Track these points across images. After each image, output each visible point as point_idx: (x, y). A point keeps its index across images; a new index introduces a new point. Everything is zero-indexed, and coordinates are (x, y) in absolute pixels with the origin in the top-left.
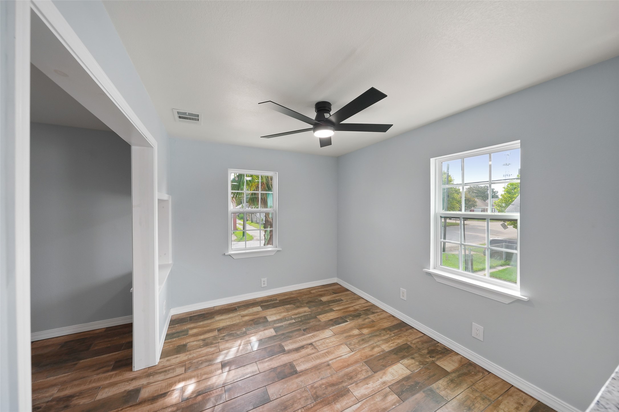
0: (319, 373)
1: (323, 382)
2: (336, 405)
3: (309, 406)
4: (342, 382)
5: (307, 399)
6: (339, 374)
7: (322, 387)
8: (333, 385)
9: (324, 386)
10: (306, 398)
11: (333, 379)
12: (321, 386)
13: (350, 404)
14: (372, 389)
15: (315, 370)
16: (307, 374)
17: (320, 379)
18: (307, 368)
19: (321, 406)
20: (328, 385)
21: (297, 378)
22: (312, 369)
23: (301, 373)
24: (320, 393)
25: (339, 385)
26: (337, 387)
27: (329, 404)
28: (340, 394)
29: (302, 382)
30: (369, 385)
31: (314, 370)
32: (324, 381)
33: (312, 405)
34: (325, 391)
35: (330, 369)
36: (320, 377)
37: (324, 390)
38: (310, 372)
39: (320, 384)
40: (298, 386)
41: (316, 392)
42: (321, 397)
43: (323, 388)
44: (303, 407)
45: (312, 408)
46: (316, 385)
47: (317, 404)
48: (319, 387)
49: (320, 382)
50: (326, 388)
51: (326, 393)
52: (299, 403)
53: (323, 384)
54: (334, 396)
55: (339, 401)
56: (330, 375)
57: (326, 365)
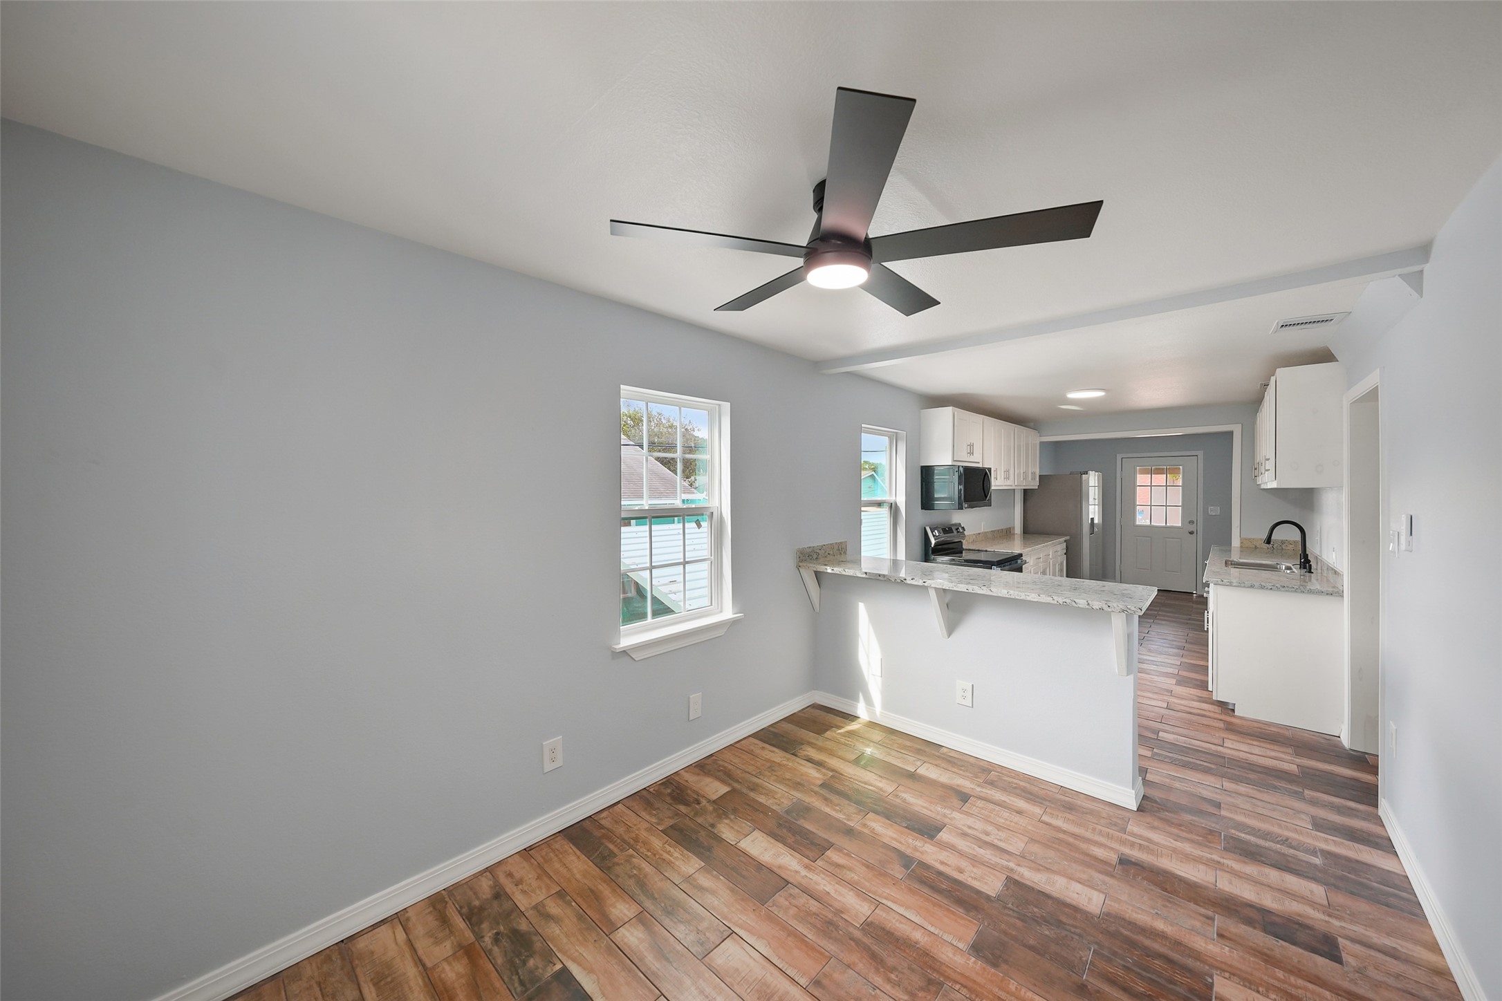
2: (920, 940)
3: (964, 991)
4: (852, 939)
6: (832, 949)
7: (896, 979)
8: (874, 956)
9: (893, 976)
11: (857, 961)
12: (897, 984)
13: (897, 917)
14: (837, 885)
17: (878, 990)
19: (944, 968)
20: (883, 967)
24: (917, 980)
25: (864, 943)
26: (875, 948)
27: (928, 954)
28: (886, 937)
30: (827, 890)
32: (878, 980)
33: (957, 987)
34: (902, 969)
35: (831, 976)
36: (871, 994)
37: (903, 973)
39: (893, 987)
41: (922, 989)
42: (923, 974)
43: (900, 976)
46: (901, 997)
47: (948, 978)
48: (901, 987)
49: (888, 988)
50: (893, 969)
51: (906, 965)
53: (889, 980)
54: (902, 947)
55: (905, 937)
56: (851, 972)
57: (820, 990)
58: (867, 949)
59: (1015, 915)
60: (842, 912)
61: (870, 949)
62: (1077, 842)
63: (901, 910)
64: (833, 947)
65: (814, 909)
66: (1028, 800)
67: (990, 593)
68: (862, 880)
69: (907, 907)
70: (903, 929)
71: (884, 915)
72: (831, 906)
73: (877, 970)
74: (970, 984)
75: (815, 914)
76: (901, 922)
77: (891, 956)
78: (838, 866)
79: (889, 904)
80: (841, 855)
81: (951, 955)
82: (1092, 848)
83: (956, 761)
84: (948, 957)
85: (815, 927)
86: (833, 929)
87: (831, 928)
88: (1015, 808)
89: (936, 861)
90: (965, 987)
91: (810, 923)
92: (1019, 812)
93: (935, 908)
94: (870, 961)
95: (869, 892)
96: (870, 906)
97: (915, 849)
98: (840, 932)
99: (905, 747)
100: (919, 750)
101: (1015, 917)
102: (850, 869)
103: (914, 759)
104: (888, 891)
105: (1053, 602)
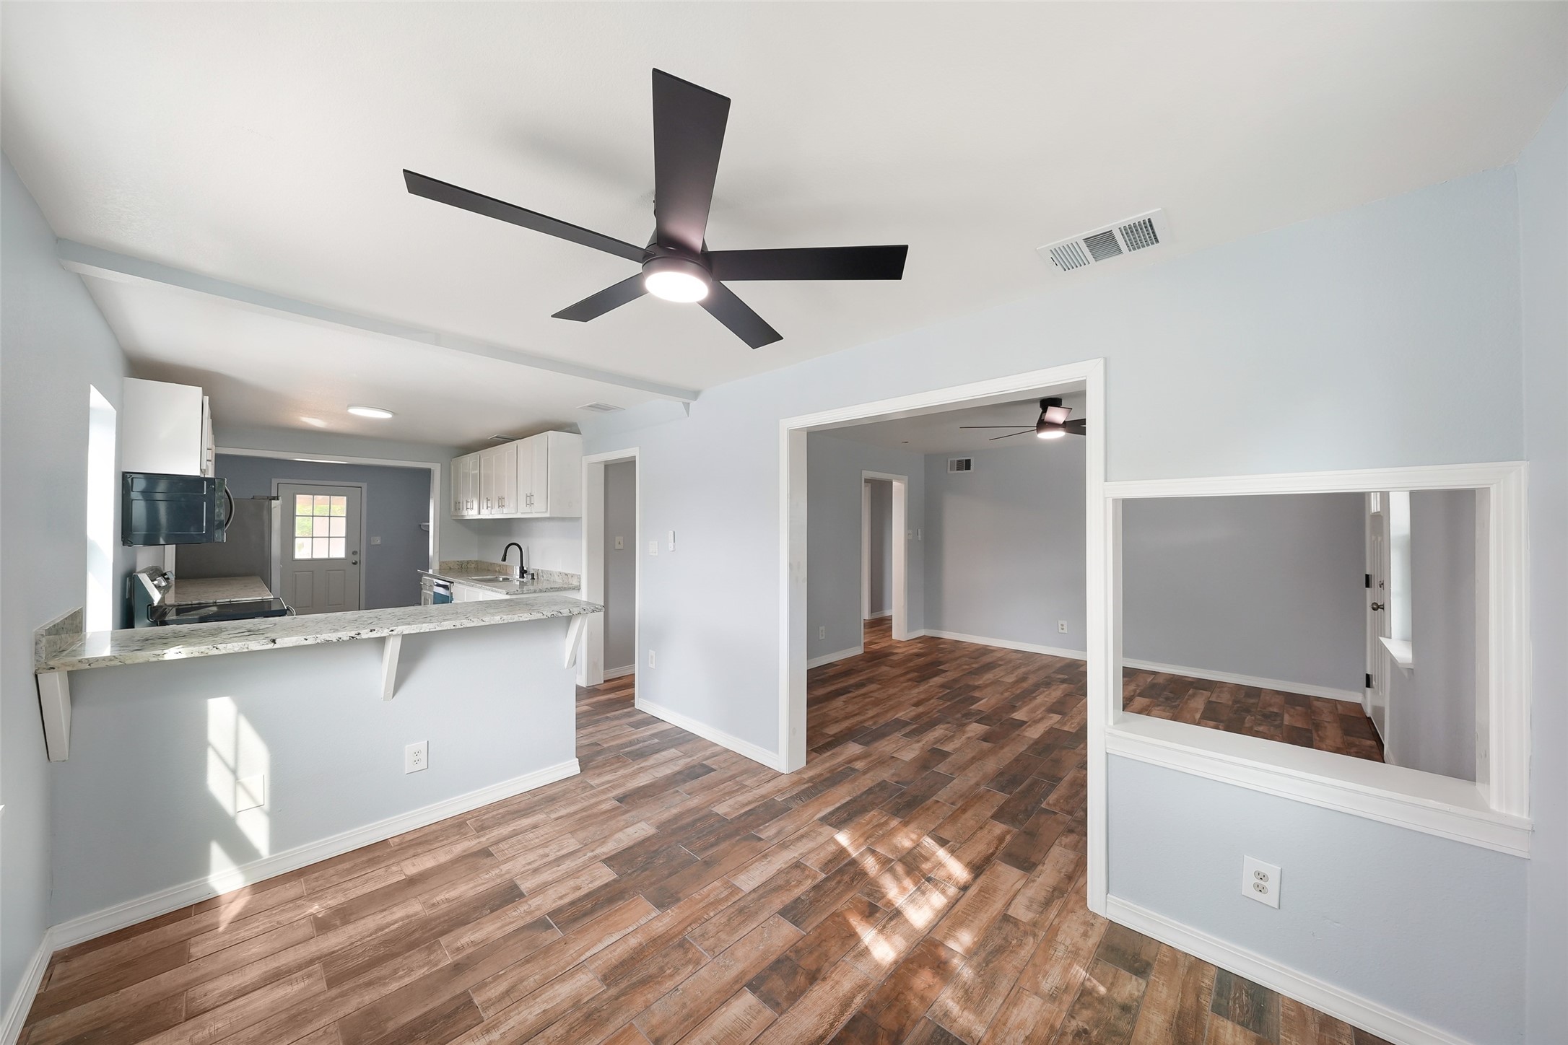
0: (684, 1006)
1: (672, 982)
2: (638, 942)
3: (694, 926)
4: (617, 998)
5: (702, 935)
6: (623, 1020)
8: (644, 982)
9: (668, 972)
10: (707, 936)
11: (644, 998)
12: (677, 971)
13: (607, 952)
14: (538, 1000)
15: (699, 1011)
16: (718, 992)
17: (678, 987)
18: (724, 1009)
19: (671, 932)
20: (658, 977)
21: (743, 973)
22: (709, 1009)
23: (736, 987)
24: (676, 955)
25: (626, 988)
26: (634, 979)
27: (654, 940)
28: (625, 967)
29: (727, 967)
31: (702, 1011)
32: (669, 984)
33: (689, 929)
34: (662, 963)
35: (653, 1026)
37: (668, 963)
38: (713, 1000)
39: (679, 974)
40: (732, 954)
41: (684, 954)
42: (672, 948)
43: (669, 966)
44: (707, 920)
45: (690, 925)
46: (689, 970)
47: (680, 933)
48: (680, 968)
49: (678, 979)
50: (662, 969)
51: (661, 959)
52: (717, 925)
53: (671, 976)
54: (641, 957)
55: (631, 951)
56: (654, 1007)
57: (666, 1040)
58: (633, 987)
59: (639, 872)
60: (579, 1001)
61: (634, 984)
62: (589, 812)
63: (600, 947)
64: (620, 1019)
65: (561, 1031)
66: (524, 816)
67: (483, 624)
68: (544, 972)
69: (600, 940)
70: (621, 951)
71: (600, 962)
72: (565, 1011)
73: (659, 983)
74: (689, 921)
75: (568, 1032)
76: (614, 950)
77: (648, 968)
78: (507, 993)
79: (588, 954)
80: (492, 985)
81: (661, 924)
82: (599, 808)
83: (424, 839)
84: (661, 926)
85: (587, 1034)
86: (598, 1014)
87: (595, 1017)
88: (528, 828)
89: (555, 901)
90: (691, 924)
91: (580, 1038)
92: (535, 827)
93: (610, 919)
94: (648, 986)
95: (564, 968)
96: (583, 973)
97: (529, 913)
98: (605, 1008)
99: (349, 871)
100: (370, 860)
101: (641, 873)
102: (521, 980)
103: (383, 869)
104: (572, 952)
105: (543, 617)
